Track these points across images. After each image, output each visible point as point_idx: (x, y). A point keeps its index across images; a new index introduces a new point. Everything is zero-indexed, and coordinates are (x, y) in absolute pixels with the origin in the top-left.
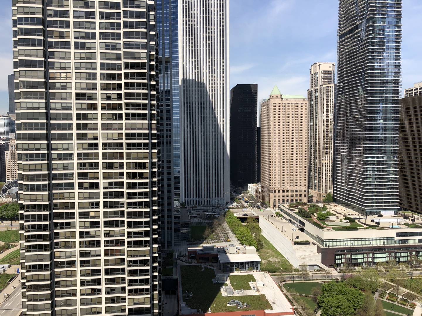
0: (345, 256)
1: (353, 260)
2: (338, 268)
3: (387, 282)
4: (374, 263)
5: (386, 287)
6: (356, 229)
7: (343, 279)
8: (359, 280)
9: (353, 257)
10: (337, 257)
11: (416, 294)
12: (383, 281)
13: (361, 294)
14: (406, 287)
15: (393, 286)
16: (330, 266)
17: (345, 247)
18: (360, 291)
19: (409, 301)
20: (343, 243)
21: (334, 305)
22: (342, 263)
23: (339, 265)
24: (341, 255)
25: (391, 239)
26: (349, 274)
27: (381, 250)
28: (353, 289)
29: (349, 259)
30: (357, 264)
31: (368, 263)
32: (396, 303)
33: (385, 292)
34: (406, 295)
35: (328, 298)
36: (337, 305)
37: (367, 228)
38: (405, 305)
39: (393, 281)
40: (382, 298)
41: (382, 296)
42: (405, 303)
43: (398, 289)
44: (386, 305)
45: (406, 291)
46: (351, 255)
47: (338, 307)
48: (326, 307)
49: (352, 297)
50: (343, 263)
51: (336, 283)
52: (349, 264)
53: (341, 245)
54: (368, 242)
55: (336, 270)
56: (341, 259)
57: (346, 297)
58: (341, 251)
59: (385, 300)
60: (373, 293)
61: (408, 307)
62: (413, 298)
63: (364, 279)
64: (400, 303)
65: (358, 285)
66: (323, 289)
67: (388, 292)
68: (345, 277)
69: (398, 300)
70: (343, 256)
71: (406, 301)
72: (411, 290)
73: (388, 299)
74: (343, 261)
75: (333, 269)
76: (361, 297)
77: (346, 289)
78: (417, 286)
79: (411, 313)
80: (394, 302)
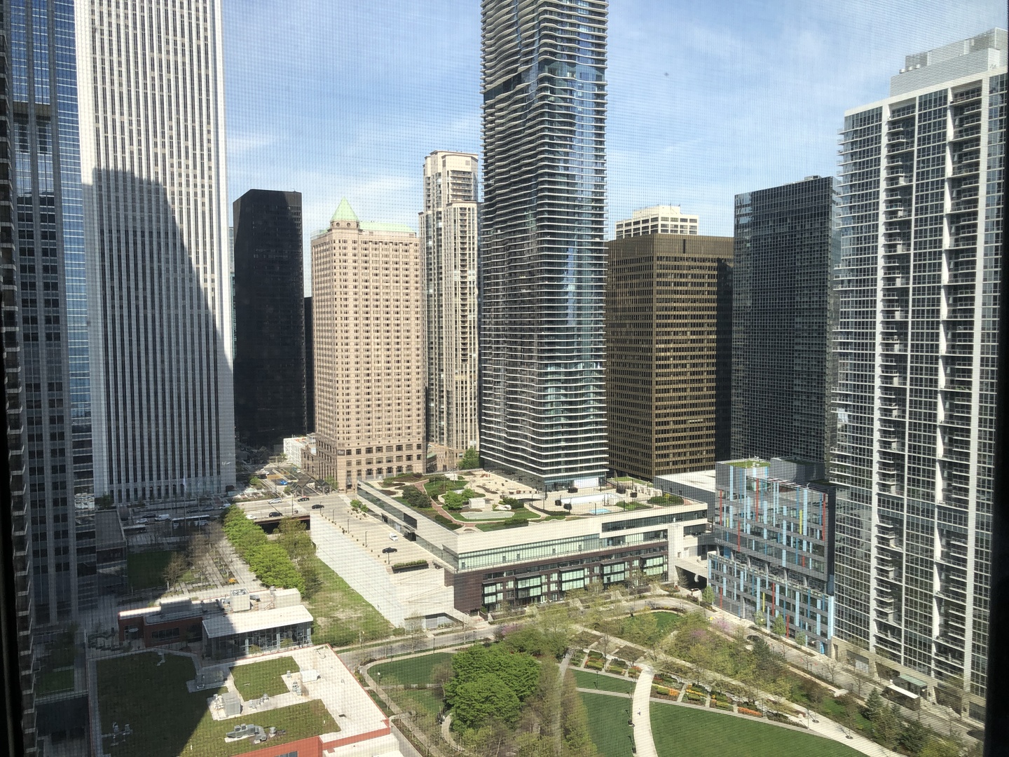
0: (504, 586)
1: (520, 593)
2: (489, 615)
3: (586, 630)
4: (561, 593)
5: (584, 640)
6: (524, 523)
7: (499, 636)
8: (531, 635)
9: (520, 587)
10: (488, 590)
11: (640, 648)
12: (578, 628)
13: (532, 664)
14: (620, 634)
15: (597, 638)
16: (473, 612)
17: (502, 565)
18: (532, 658)
19: (628, 663)
20: (499, 558)
21: (478, 697)
22: (497, 602)
23: (490, 607)
24: (495, 584)
25: (594, 537)
26: (511, 624)
27: (574, 562)
28: (518, 656)
29: (512, 590)
30: (528, 601)
31: (549, 594)
32: (603, 672)
33: (581, 652)
34: (622, 652)
35: (468, 685)
36: (484, 695)
37: (547, 519)
38: (619, 673)
39: (596, 626)
40: (575, 665)
41: (575, 662)
42: (619, 669)
43: (606, 642)
44: (583, 679)
45: (623, 643)
46: (516, 581)
47: (487, 698)
48: (462, 703)
49: (514, 672)
50: (500, 602)
51: (483, 648)
52: (511, 602)
53: (495, 562)
54: (549, 550)
55: (486, 618)
56: (495, 594)
57: (502, 674)
58: (495, 575)
59: (582, 668)
60: (559, 657)
61: (626, 677)
62: (634, 655)
63: (541, 630)
64: (611, 671)
65: (530, 645)
66: (456, 666)
67: (587, 651)
68: (504, 633)
69: (607, 665)
70: (499, 587)
71: (622, 664)
72: (631, 641)
73: (587, 666)
74: (500, 596)
75: (478, 617)
76: (534, 669)
77: (503, 658)
78: (642, 630)
79: (630, 688)
80: (600, 669)
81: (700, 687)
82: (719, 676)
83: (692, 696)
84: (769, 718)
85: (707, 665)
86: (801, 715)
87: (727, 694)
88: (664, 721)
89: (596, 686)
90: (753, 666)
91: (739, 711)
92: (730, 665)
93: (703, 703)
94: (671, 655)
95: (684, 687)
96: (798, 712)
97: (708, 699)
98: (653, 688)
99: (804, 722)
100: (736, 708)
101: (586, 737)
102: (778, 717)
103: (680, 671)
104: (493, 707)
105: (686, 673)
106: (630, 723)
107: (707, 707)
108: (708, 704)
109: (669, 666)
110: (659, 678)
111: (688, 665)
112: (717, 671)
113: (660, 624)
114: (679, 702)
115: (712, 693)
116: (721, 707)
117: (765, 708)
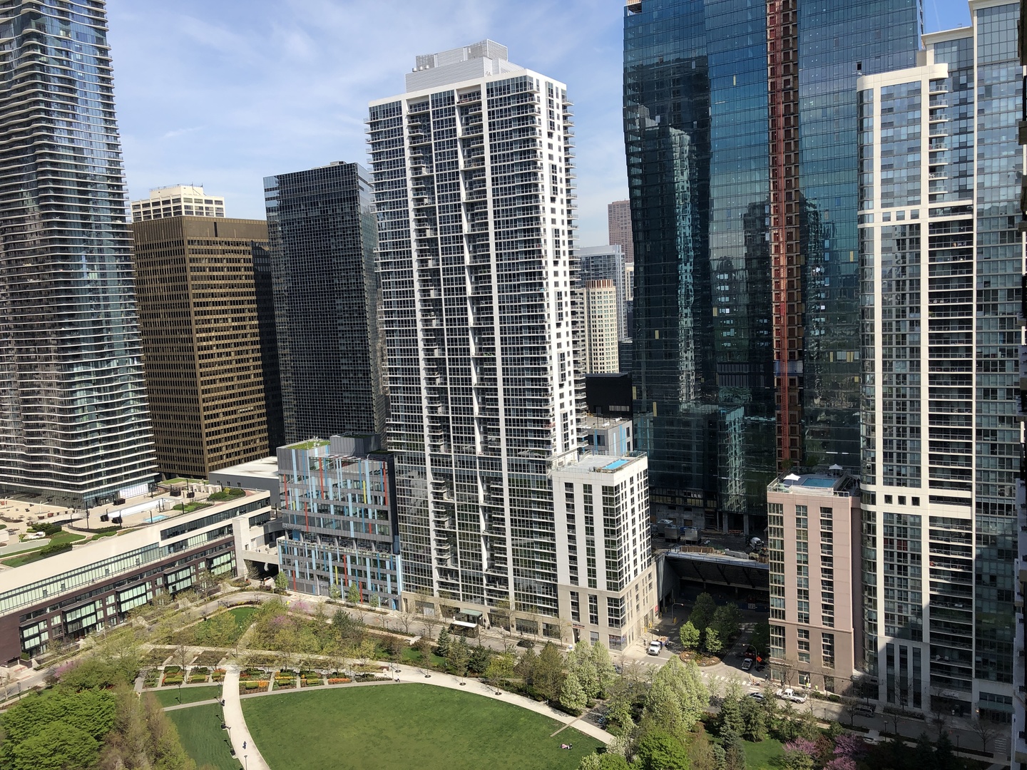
0: (49, 624)
1: (70, 627)
2: (33, 660)
3: (158, 647)
4: (122, 615)
5: (156, 658)
6: (68, 548)
7: (52, 680)
8: (93, 669)
9: (69, 620)
10: (27, 633)
11: (221, 649)
12: (147, 647)
13: (105, 698)
14: (198, 642)
15: (172, 651)
16: (12, 662)
17: (44, 600)
18: (104, 691)
19: (209, 668)
20: (40, 592)
21: (45, 751)
22: (41, 644)
23: (35, 650)
24: (37, 624)
25: (154, 547)
26: (64, 663)
27: (134, 578)
28: (85, 693)
29: (59, 626)
30: (81, 633)
31: (107, 619)
32: (184, 685)
33: (156, 671)
34: (200, 659)
35: (25, 742)
36: (53, 746)
37: (94, 539)
38: (202, 681)
39: (170, 639)
40: (152, 686)
41: (150, 682)
42: (202, 677)
43: (183, 653)
44: (167, 698)
45: (199, 650)
46: (64, 614)
47: (55, 751)
48: (25, 764)
49: (85, 712)
50: (46, 642)
51: (39, 698)
52: (61, 639)
53: (34, 599)
54: (102, 571)
55: (29, 665)
56: (38, 635)
57: (71, 718)
58: (35, 614)
59: (159, 687)
60: (133, 682)
61: (211, 683)
62: (215, 659)
63: (102, 660)
64: (194, 681)
65: (93, 679)
66: (7, 726)
67: (162, 668)
68: (56, 675)
69: (187, 676)
70: (42, 626)
71: (204, 671)
72: (212, 645)
73: (165, 684)
74: (45, 636)
75: (19, 666)
76: (108, 702)
77: (67, 700)
78: (220, 631)
79: (217, 692)
80: (180, 683)
81: (288, 671)
82: (305, 656)
83: (281, 682)
84: (358, 680)
85: (295, 647)
86: (385, 670)
87: (316, 671)
88: (257, 715)
89: (179, 701)
90: (338, 638)
91: (330, 683)
92: (315, 642)
93: (294, 685)
94: (255, 647)
95: (273, 675)
96: (382, 668)
97: (298, 680)
98: (241, 686)
99: (389, 674)
100: (326, 681)
101: (183, 755)
102: (365, 677)
103: (268, 661)
104: (65, 756)
105: (272, 661)
106: (224, 726)
107: (298, 688)
108: (298, 685)
109: (254, 660)
110: (245, 674)
111: (273, 653)
112: (305, 651)
113: (239, 621)
114: (270, 691)
115: (301, 674)
116: (312, 684)
117: (352, 674)
